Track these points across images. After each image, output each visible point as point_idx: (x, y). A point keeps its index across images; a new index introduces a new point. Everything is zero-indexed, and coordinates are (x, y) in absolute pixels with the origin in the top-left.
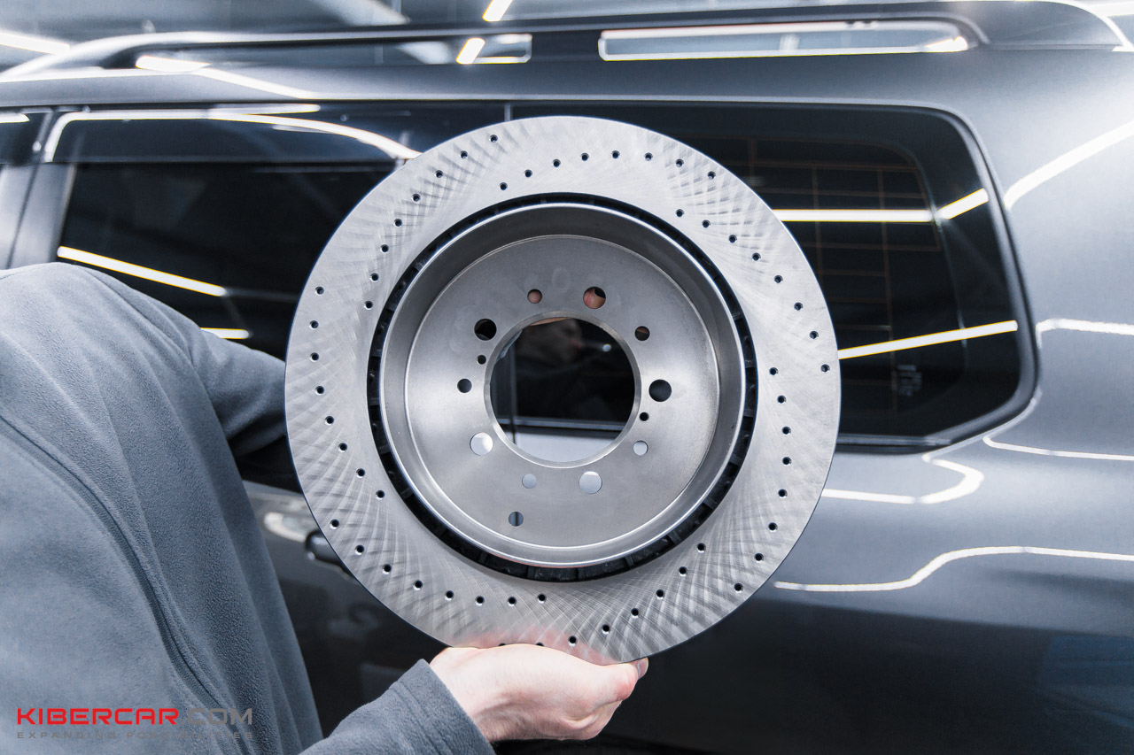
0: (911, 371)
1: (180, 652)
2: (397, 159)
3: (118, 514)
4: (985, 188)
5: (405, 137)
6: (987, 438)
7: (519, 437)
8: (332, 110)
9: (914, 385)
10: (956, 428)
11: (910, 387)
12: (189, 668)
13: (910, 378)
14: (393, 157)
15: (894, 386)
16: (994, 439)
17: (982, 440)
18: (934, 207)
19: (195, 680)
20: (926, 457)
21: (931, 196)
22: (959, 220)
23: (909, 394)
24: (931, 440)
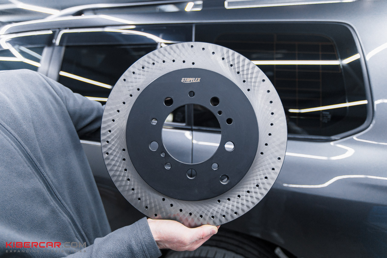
0: (327, 114)
1: (55, 194)
2: (158, 43)
3: (29, 151)
4: (359, 53)
5: (161, 36)
6: (355, 137)
7: (194, 133)
8: (139, 27)
9: (328, 119)
10: (343, 133)
11: (326, 120)
12: (58, 199)
13: (327, 116)
14: (157, 42)
15: (321, 119)
16: (358, 138)
17: (353, 138)
18: (340, 59)
19: (60, 203)
20: (332, 143)
21: (339, 56)
22: (350, 64)
23: (326, 122)
24: (333, 137)
